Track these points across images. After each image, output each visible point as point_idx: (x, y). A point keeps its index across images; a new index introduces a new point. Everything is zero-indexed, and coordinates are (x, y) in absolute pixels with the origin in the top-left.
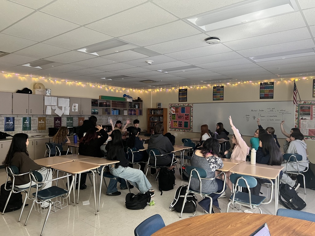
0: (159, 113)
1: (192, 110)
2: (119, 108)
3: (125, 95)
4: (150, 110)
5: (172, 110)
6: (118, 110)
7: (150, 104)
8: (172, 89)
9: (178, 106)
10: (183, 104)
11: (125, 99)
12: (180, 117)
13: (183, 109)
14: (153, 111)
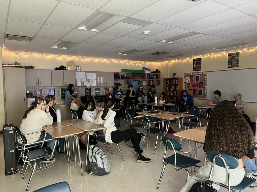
0: (174, 82)
1: (206, 78)
2: (138, 79)
3: (144, 68)
4: (166, 80)
5: (187, 79)
6: (138, 81)
7: (167, 75)
8: (186, 59)
9: (193, 75)
10: (198, 72)
11: (144, 72)
12: (194, 86)
13: (197, 78)
14: (169, 80)
